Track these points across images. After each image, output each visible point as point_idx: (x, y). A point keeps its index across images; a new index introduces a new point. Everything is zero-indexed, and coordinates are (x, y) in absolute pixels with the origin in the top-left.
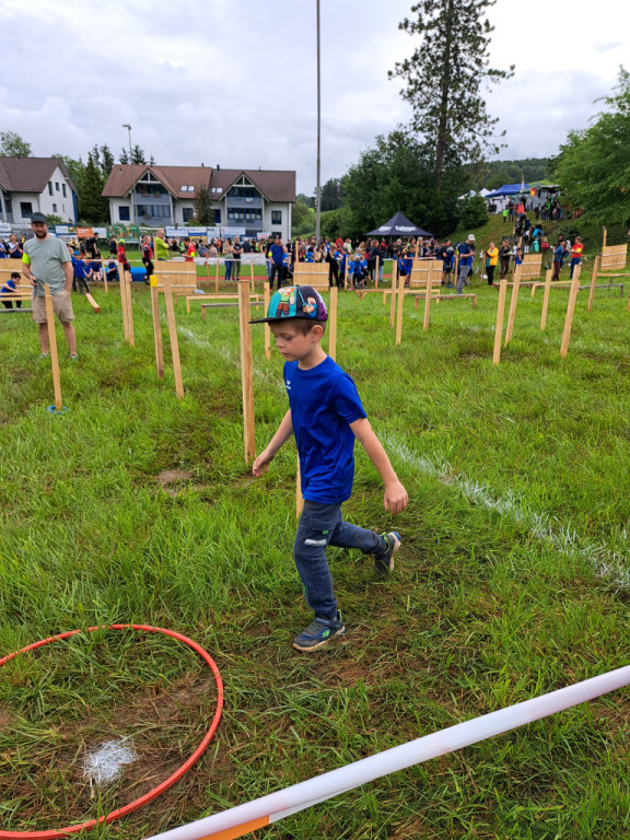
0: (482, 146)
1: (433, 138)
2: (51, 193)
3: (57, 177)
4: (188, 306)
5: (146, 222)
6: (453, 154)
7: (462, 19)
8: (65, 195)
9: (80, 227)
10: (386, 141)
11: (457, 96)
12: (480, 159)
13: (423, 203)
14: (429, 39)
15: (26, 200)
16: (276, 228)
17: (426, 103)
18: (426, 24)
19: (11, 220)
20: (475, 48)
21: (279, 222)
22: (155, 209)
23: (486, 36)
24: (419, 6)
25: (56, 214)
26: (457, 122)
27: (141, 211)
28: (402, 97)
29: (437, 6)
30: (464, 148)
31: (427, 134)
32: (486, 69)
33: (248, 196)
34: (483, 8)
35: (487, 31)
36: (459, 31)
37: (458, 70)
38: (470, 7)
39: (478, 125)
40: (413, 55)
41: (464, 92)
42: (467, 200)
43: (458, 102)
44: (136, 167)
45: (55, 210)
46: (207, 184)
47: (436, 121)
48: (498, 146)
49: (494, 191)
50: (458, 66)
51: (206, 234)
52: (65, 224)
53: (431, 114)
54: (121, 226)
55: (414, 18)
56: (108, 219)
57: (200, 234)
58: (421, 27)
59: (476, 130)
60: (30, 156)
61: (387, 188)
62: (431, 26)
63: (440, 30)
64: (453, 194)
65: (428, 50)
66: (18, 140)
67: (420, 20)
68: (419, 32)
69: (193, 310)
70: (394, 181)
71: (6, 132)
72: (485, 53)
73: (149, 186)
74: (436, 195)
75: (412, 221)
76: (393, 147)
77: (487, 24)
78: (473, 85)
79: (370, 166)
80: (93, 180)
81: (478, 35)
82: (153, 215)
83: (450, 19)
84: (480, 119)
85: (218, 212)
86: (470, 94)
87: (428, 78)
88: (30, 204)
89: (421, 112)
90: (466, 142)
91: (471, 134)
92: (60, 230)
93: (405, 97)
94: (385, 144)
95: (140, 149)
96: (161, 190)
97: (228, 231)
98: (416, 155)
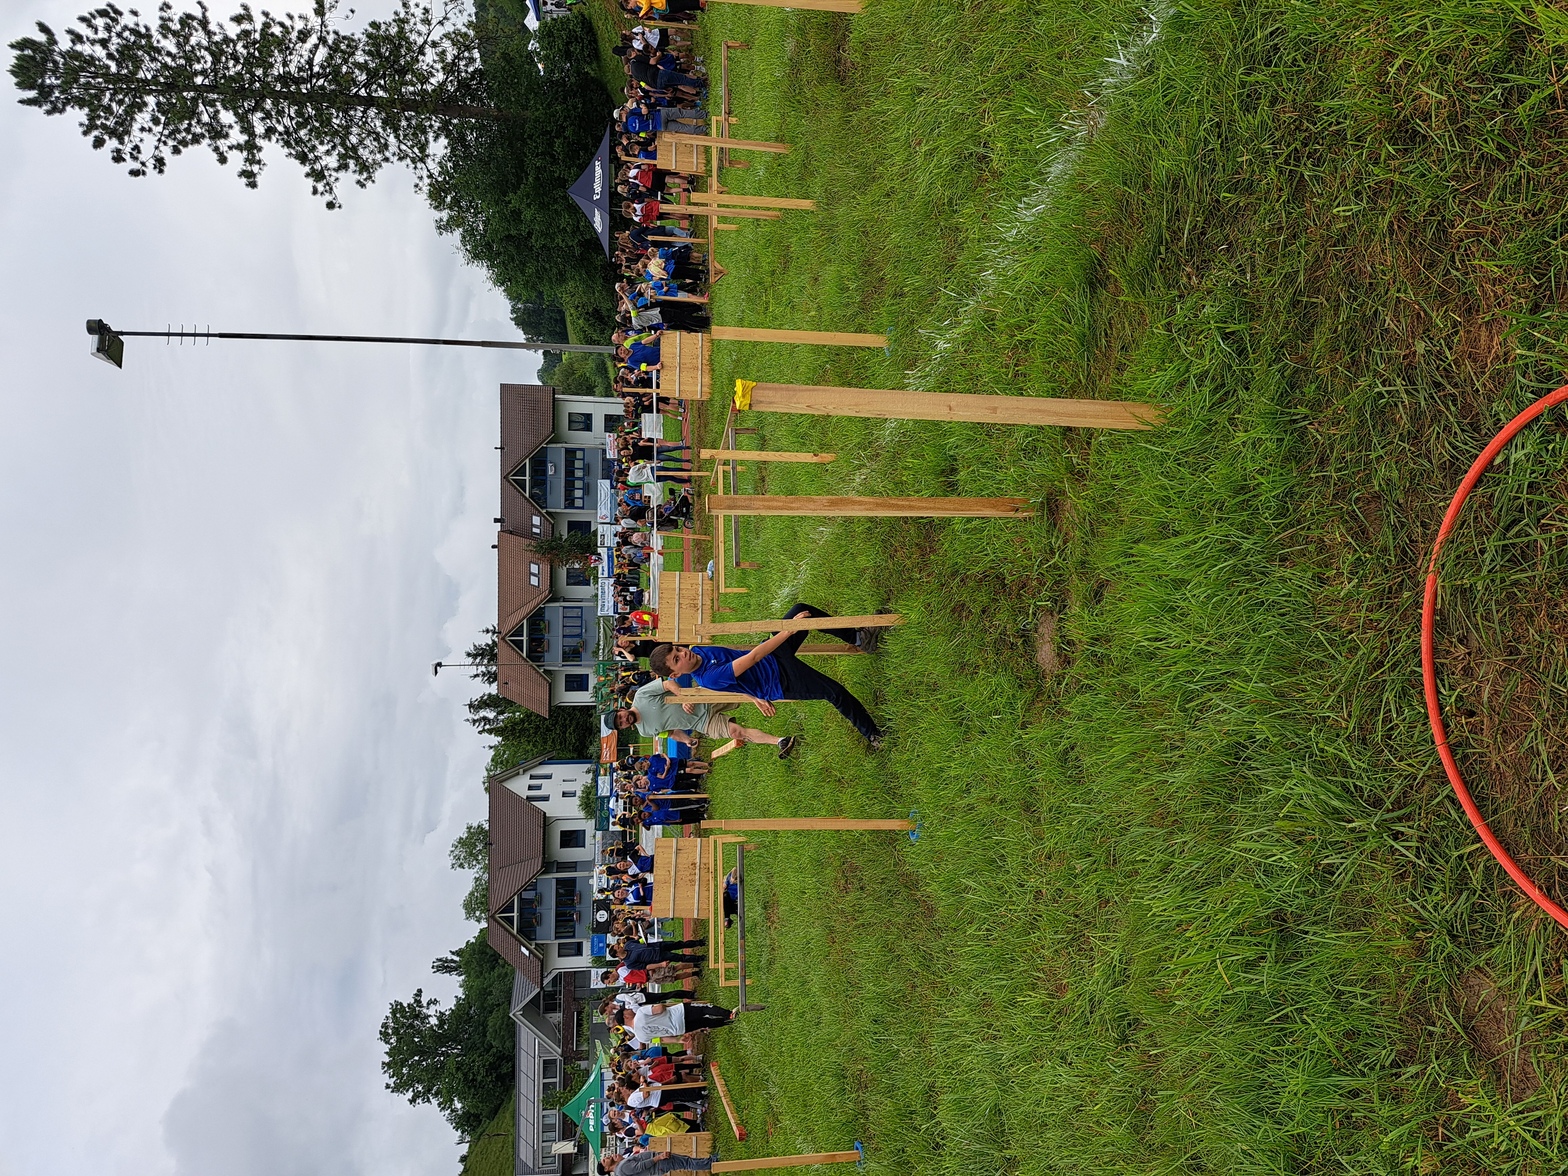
0: (449, 28)
1: (437, 125)
2: (546, 799)
3: (520, 786)
4: (736, 590)
5: (592, 647)
6: (463, 85)
7: (234, 69)
8: (549, 777)
9: (599, 757)
10: (445, 215)
11: (362, 78)
12: (471, 33)
13: (551, 145)
14: (269, 132)
15: (557, 839)
16: (598, 423)
17: (377, 138)
18: (245, 137)
19: (589, 865)
20: (283, 45)
21: (588, 417)
22: (568, 631)
23: (259, 21)
25: (579, 793)
26: (409, 77)
27: (572, 655)
28: (369, 184)
29: (215, 116)
30: (453, 63)
31: (431, 136)
32: (315, 21)
33: (545, 472)
34: (212, 27)
35: (250, 19)
36: (253, 75)
37: (318, 76)
38: (212, 54)
39: (413, 37)
40: (297, 162)
41: (358, 65)
42: (546, 58)
43: (373, 76)
44: (501, 659)
45: (573, 794)
46: (525, 541)
47: (407, 119)
50: (312, 76)
51: (609, 548)
52: (595, 780)
53: (396, 130)
54: (597, 689)
55: (237, 159)
56: (587, 711)
58: (250, 147)
59: (420, 41)
60: (486, 826)
61: (527, 215)
62: (248, 129)
63: (254, 110)
64: (535, 84)
65: (287, 132)
66: (461, 841)
67: (239, 147)
68: (260, 149)
69: (742, 583)
70: (514, 200)
71: (450, 861)
72: (288, 23)
73: (531, 640)
74: (537, 120)
75: (585, 166)
76: (456, 202)
77: (238, 19)
78: (343, 47)
79: (489, 246)
80: (523, 730)
81: (257, 36)
82: (579, 636)
83: (236, 92)
84: (401, 30)
85: (572, 525)
86: (359, 52)
87: (336, 133)
88: (563, 833)
89: (393, 148)
90: (442, 60)
91: (428, 50)
92: (604, 789)
93: (369, 178)
94: (451, 217)
95: (471, 649)
96: (537, 620)
97: (604, 510)
98: (467, 157)
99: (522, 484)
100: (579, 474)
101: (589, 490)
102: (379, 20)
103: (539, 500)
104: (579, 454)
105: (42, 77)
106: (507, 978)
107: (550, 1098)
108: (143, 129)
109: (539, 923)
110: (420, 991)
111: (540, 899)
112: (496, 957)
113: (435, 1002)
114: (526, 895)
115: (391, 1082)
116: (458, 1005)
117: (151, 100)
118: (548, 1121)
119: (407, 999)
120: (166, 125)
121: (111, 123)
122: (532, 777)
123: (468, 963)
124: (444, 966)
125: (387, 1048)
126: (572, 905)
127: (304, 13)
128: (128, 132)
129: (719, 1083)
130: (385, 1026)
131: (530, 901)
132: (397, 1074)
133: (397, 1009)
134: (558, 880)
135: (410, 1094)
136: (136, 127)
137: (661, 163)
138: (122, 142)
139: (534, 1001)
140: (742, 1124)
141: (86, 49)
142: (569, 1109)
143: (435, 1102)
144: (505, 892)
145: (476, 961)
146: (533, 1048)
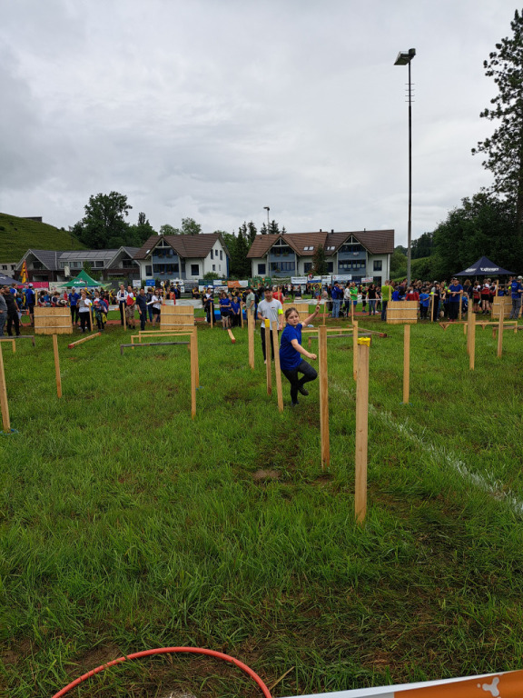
1: (513, 196)
2: (212, 258)
3: (217, 246)
5: (277, 275)
8: (221, 259)
9: (230, 280)
10: (471, 201)
13: (506, 248)
14: (507, 121)
15: (195, 263)
16: (378, 274)
17: (506, 169)
18: (504, 110)
19: (184, 278)
21: (380, 269)
22: (284, 264)
25: (214, 272)
27: (274, 267)
28: (484, 167)
29: (513, 96)
31: (508, 193)
33: (355, 251)
40: (493, 134)
44: (272, 236)
45: (214, 269)
46: (323, 244)
47: (515, 182)
51: (321, 281)
52: (220, 279)
53: (510, 178)
54: (259, 278)
55: (493, 108)
56: (249, 274)
58: (499, 113)
60: (200, 233)
61: (473, 238)
62: (507, 112)
63: (517, 113)
65: (507, 129)
66: (193, 223)
67: (499, 108)
68: (498, 117)
70: (479, 232)
71: (185, 218)
73: (280, 248)
74: (517, 241)
75: (496, 264)
76: (477, 206)
79: (457, 222)
80: (241, 247)
82: (282, 269)
85: (331, 264)
87: (507, 150)
88: (197, 266)
89: (501, 177)
92: (217, 282)
93: (487, 167)
94: (470, 204)
95: (276, 223)
96: (289, 250)
97: (338, 278)
98: (498, 210)
99: (349, 241)
100: (354, 266)
101: (347, 271)
103: (342, 249)
104: (363, 266)
106: (137, 245)
107: (88, 264)
108: (506, 65)
109: (160, 257)
110: (132, 208)
111: (170, 257)
112: (146, 239)
113: (127, 215)
114: (171, 251)
116: (126, 224)
118: (79, 265)
119: (128, 202)
120: (508, 75)
121: (508, 51)
122: (221, 251)
123: (143, 227)
124: (142, 217)
125: (108, 195)
126: (167, 271)
128: (504, 59)
129: (92, 336)
130: (117, 194)
131: (168, 253)
132: (97, 200)
133: (124, 199)
134: (177, 265)
135: (89, 205)
136: (507, 62)
137: (496, 298)
138: (500, 56)
139: (127, 256)
140: (75, 346)
142: (83, 273)
143: (86, 216)
144: (173, 242)
145: (144, 231)
146: (109, 256)
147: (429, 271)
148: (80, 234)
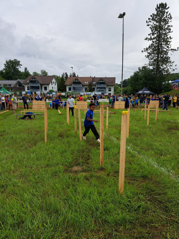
0: (169, 69)
1: (155, 67)
2: (52, 84)
3: (54, 80)
5: (75, 91)
6: (161, 71)
7: (163, 36)
8: (55, 85)
9: (58, 92)
10: (141, 69)
11: (162, 56)
12: (169, 73)
13: (152, 85)
14: (153, 42)
15: (46, 86)
16: (110, 92)
17: (153, 58)
18: (152, 38)
19: (42, 91)
20: (167, 44)
21: (111, 91)
22: (78, 88)
23: (170, 40)
24: (151, 34)
26: (162, 63)
27: (74, 88)
29: (155, 34)
30: (164, 70)
31: (153, 66)
32: (170, 49)
33: (102, 84)
34: (169, 33)
35: (170, 39)
36: (162, 39)
37: (162, 49)
38: (165, 33)
39: (168, 64)
40: (149, 46)
42: (165, 84)
43: (162, 58)
44: (73, 78)
45: (53, 89)
46: (91, 81)
47: (155, 63)
48: (174, 69)
49: (173, 81)
52: (55, 92)
53: (154, 61)
54: (69, 92)
55: (149, 37)
56: (65, 91)
57: (89, 94)
58: (151, 39)
60: (47, 75)
61: (141, 81)
62: (154, 39)
63: (156, 39)
64: (161, 82)
65: (153, 45)
66: (45, 71)
67: (151, 37)
70: (143, 79)
71: (42, 70)
72: (170, 45)
73: (76, 82)
74: (156, 83)
75: (149, 90)
76: (143, 70)
77: (170, 37)
78: (166, 53)
79: (136, 75)
80: (62, 81)
81: (168, 40)
82: (77, 89)
83: (159, 37)
84: (169, 62)
85: (94, 88)
86: (165, 56)
87: (153, 52)
89: (151, 61)
90: (164, 68)
91: (166, 66)
92: (53, 93)
93: (146, 57)
94: (141, 70)
95: (75, 73)
96: (79, 83)
97: (97, 93)
98: (150, 72)
99: (100, 81)
100: (102, 89)
101: (100, 91)
102: (170, 58)
103: (98, 83)
104: (105, 89)
105: (161, 8)
106: (24, 79)
107: (5, 85)
108: (153, 23)
109: (32, 83)
110: (22, 65)
111: (36, 83)
112: (27, 77)
113: (20, 68)
114: (37, 81)
115: (8, 61)
116: (20, 71)
117: (158, 24)
118: (1, 85)
119: (20, 63)
120: (154, 26)
121: (154, 18)
122: (55, 82)
123: (26, 73)
124: (26, 69)
125: (13, 60)
126: (35, 89)
127: (171, 47)
128: (153, 20)
129: (6, 111)
130: (16, 60)
131: (36, 82)
132: (9, 62)
133: (19, 62)
134: (39, 86)
135: (6, 64)
136: (154, 22)
137: (151, 101)
138: (151, 19)
139: (20, 83)
141: (165, 14)
143: (4, 68)
144: (37, 78)
145: (27, 74)
146: (13, 83)
147: (127, 92)
148: (2, 74)
